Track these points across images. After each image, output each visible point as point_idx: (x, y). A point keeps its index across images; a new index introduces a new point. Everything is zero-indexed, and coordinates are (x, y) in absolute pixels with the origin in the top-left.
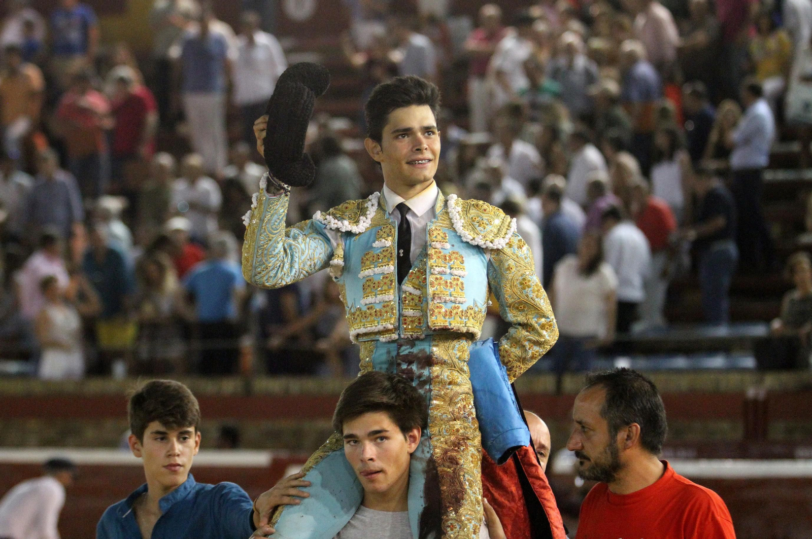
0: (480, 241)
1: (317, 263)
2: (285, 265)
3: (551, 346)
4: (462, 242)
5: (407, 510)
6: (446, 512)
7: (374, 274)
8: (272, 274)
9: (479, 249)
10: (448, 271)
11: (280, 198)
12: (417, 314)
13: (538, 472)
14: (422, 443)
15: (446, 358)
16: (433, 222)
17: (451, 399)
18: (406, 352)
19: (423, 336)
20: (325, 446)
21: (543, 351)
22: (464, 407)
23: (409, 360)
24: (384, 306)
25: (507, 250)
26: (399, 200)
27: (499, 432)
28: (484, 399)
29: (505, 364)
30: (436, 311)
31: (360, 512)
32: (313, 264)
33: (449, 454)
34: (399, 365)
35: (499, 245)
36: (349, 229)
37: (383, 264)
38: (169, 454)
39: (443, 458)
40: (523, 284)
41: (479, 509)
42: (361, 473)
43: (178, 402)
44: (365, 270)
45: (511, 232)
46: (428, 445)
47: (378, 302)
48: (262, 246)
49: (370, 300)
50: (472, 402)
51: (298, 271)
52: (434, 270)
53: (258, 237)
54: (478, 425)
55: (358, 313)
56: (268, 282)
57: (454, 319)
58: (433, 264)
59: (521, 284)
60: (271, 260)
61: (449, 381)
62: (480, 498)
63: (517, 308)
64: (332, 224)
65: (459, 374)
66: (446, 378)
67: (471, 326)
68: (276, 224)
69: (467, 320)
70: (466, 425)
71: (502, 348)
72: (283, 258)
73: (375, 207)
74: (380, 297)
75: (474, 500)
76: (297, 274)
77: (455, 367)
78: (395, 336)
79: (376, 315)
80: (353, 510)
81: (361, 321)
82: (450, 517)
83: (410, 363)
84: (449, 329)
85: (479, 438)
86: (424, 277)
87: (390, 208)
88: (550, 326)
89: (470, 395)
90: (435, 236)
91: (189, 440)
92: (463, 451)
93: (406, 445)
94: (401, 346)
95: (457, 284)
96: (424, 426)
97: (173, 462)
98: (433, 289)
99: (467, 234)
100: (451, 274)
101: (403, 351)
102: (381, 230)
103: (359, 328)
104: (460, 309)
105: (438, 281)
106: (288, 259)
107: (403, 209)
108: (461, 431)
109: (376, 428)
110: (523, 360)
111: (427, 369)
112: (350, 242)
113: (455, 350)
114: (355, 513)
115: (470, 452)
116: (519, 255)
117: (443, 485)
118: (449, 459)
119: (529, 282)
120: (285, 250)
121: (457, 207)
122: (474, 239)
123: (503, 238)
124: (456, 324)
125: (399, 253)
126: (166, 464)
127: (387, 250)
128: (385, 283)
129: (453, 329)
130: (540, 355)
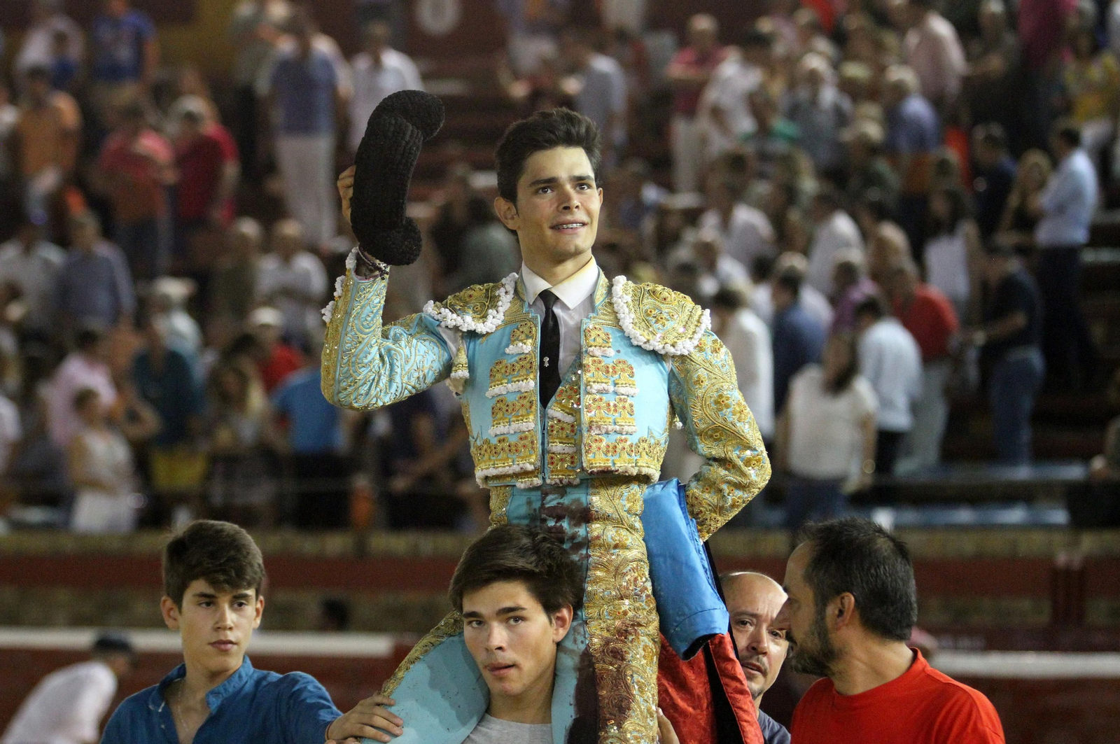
0: (656, 345)
1: (428, 373)
2: (382, 377)
3: (759, 488)
4: (632, 345)
5: (551, 722)
6: (604, 727)
7: (508, 392)
8: (363, 390)
9: (656, 356)
10: (611, 388)
11: (374, 282)
12: (569, 449)
13: (735, 670)
14: (574, 630)
15: (609, 511)
16: (590, 318)
17: (617, 569)
18: (554, 503)
19: (578, 481)
20: (438, 628)
21: (748, 496)
22: (636, 579)
23: (559, 514)
24: (521, 439)
25: (697, 357)
26: (543, 285)
27: (684, 614)
28: (664, 566)
29: (695, 515)
30: (594, 445)
31: (483, 723)
32: (421, 377)
33: (612, 645)
34: (544, 521)
35: (684, 350)
36: (472, 328)
37: (520, 378)
38: (218, 625)
39: (603, 651)
40: (719, 402)
41: (651, 723)
42: (486, 667)
43: (232, 553)
44: (495, 386)
45: (701, 330)
46: (583, 633)
47: (512, 432)
48: (348, 351)
49: (501, 429)
50: (647, 573)
51: (400, 386)
52: (591, 388)
53: (342, 338)
54: (655, 605)
55: (485, 446)
56: (356, 402)
57: (620, 457)
58: (589, 379)
59: (717, 402)
60: (361, 370)
61: (614, 543)
62: (654, 708)
63: (711, 436)
64: (449, 321)
65: (628, 533)
66: (610, 540)
67: (645, 465)
68: (369, 319)
69: (638, 457)
70: (637, 604)
71: (689, 493)
72: (379, 368)
73: (510, 296)
74: (515, 426)
75: (646, 711)
76: (399, 390)
77: (623, 524)
78: (537, 481)
79: (510, 451)
80: (474, 721)
81: (490, 459)
82: (610, 734)
83: (560, 518)
84: (612, 471)
85: (656, 624)
86: (578, 396)
87: (531, 298)
88: (758, 461)
89: (644, 562)
90: (593, 338)
91: (246, 607)
92: (631, 642)
93: (551, 631)
94: (547, 494)
95: (624, 407)
96: (578, 606)
97: (223, 638)
98: (589, 414)
99: (638, 335)
100: (616, 393)
101: (550, 501)
102: (518, 329)
103: (487, 469)
104: (628, 443)
105: (597, 403)
106: (385, 370)
107: (548, 298)
108: (630, 614)
109: (508, 604)
110: (720, 510)
111: (584, 526)
112: (475, 346)
113: (622, 500)
114: (478, 725)
115: (642, 644)
116: (714, 362)
117: (602, 689)
118: (612, 652)
119: (727, 400)
120: (381, 356)
121: (624, 295)
122: (648, 341)
123: (691, 338)
124: (622, 464)
125: (542, 362)
126: (214, 640)
127: (525, 358)
128: (523, 405)
129: (617, 471)
130: (744, 502)
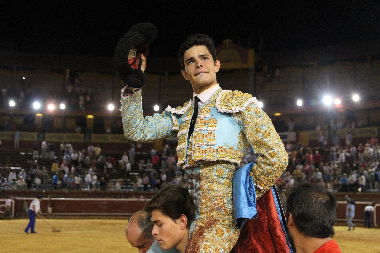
1: (168, 129)
4: (218, 112)
7: (181, 135)
8: (137, 135)
9: (229, 115)
10: (206, 129)
16: (205, 105)
17: (209, 199)
18: (190, 173)
19: (196, 165)
23: (191, 177)
24: (182, 152)
30: (197, 151)
34: (187, 180)
48: (127, 122)
52: (196, 129)
57: (208, 154)
58: (197, 126)
59: (256, 131)
60: (133, 129)
63: (257, 145)
65: (216, 185)
66: (207, 187)
67: (221, 157)
68: (133, 110)
70: (219, 213)
76: (155, 135)
83: (192, 179)
84: (205, 160)
88: (275, 154)
90: (203, 111)
95: (210, 135)
98: (196, 140)
104: (212, 149)
107: (196, 99)
108: (214, 216)
111: (199, 182)
113: (214, 172)
116: (255, 115)
127: (187, 122)
128: (183, 139)
